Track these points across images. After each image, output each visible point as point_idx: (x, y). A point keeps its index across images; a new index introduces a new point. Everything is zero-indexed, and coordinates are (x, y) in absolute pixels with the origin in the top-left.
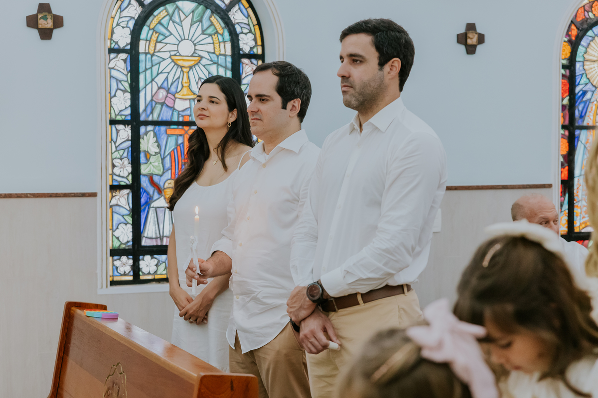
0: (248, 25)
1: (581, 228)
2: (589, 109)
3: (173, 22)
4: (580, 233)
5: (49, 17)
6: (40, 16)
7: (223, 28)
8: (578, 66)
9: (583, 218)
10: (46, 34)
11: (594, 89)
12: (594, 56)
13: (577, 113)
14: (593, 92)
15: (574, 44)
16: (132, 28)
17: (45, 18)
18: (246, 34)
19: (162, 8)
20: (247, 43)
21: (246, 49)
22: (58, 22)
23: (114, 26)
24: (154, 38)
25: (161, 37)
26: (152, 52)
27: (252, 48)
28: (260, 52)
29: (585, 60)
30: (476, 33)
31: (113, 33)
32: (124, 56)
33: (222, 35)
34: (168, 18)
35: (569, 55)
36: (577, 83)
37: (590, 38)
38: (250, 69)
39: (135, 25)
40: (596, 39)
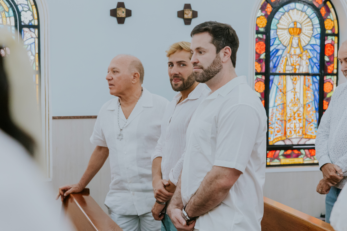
0: (28, 5)
1: (274, 142)
2: (281, 62)
4: (273, 145)
7: (9, 8)
8: (272, 32)
9: (276, 135)
11: (284, 48)
12: (285, 25)
13: (271, 65)
14: (284, 50)
15: (270, 18)
18: (26, 11)
20: (26, 18)
21: (27, 22)
27: (30, 21)
28: (36, 24)
29: (277, 28)
30: (191, 11)
33: (8, 12)
35: (265, 25)
36: (271, 44)
37: (282, 14)
38: (30, 35)
40: (286, 13)
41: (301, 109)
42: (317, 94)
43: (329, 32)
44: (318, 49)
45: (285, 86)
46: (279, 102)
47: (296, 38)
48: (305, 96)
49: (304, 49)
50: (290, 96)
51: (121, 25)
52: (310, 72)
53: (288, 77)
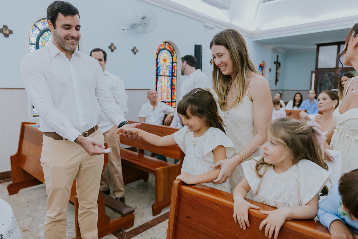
2: (161, 71)
3: (50, 37)
5: (7, 30)
6: (4, 29)
8: (158, 60)
10: (6, 36)
13: (158, 72)
14: (162, 67)
15: (158, 54)
16: (37, 37)
17: (6, 30)
19: (46, 32)
22: (11, 32)
23: (31, 36)
24: (44, 41)
25: (46, 41)
26: (43, 45)
29: (160, 59)
30: (136, 49)
31: (30, 38)
32: (34, 46)
34: (48, 35)
35: (156, 57)
36: (158, 64)
39: (38, 36)
40: (162, 54)
41: (167, 88)
42: (171, 83)
43: (174, 61)
44: (171, 67)
45: (162, 80)
46: (160, 86)
47: (165, 62)
48: (168, 83)
49: (167, 67)
50: (163, 84)
51: (112, 52)
52: (169, 75)
53: (163, 77)
